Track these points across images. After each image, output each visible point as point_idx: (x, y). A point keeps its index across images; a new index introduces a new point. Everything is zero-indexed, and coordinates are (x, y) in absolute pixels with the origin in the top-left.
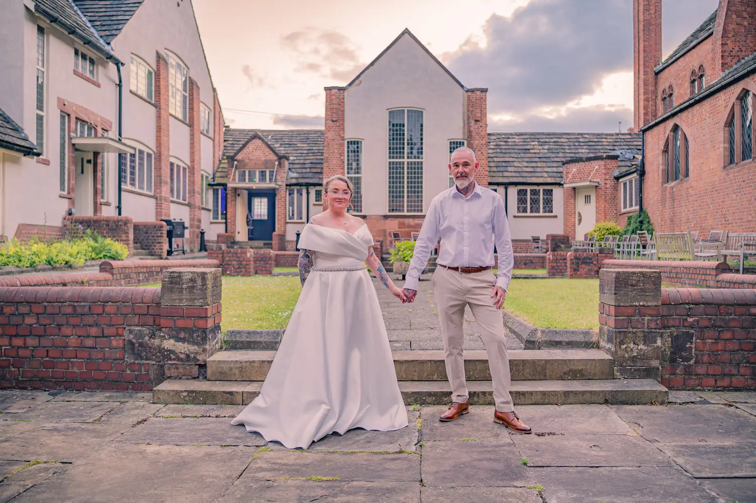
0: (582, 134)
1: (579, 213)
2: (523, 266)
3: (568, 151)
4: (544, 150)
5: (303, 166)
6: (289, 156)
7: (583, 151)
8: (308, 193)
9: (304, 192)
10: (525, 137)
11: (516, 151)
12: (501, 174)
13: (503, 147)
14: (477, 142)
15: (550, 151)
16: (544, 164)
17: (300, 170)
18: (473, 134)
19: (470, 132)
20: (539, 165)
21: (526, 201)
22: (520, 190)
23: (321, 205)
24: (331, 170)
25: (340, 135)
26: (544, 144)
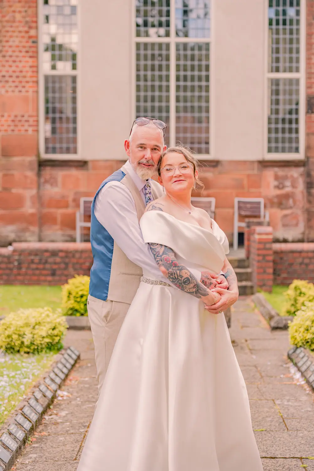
24: (7, 58)
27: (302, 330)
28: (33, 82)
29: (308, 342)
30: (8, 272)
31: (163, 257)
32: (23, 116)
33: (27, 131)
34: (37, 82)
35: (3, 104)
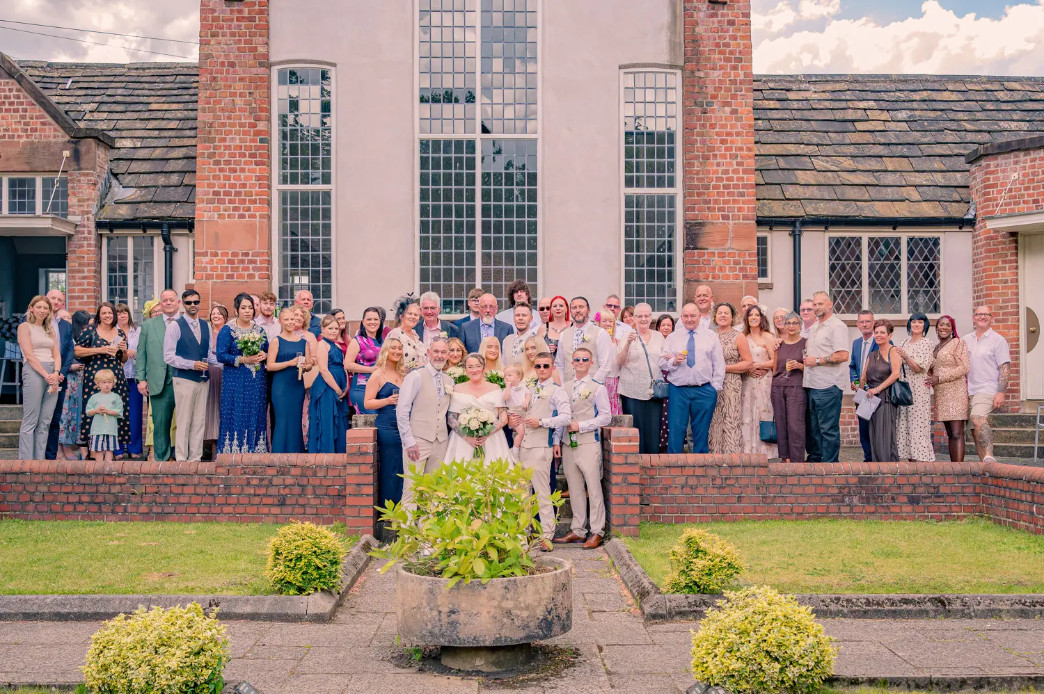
0: (1000, 80)
1: (1030, 312)
2: (907, 508)
3: (968, 126)
4: (897, 125)
5: (159, 166)
6: (113, 139)
7: (1014, 125)
8: (170, 252)
10: (838, 86)
11: (814, 125)
12: (778, 193)
13: (775, 115)
14: (716, 75)
15: (914, 125)
16: (904, 164)
17: (147, 180)
18: (706, 47)
19: (693, 40)
20: (890, 164)
21: (859, 276)
22: (838, 242)
24: (223, 166)
25: (254, 50)
26: (892, 106)
27: (720, 650)
28: (264, 202)
29: (733, 676)
30: (209, 499)
32: (247, 254)
34: (269, 203)
35: (217, 235)
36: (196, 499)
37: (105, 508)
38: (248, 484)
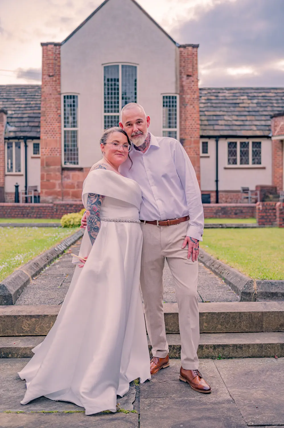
2: (234, 216)
3: (275, 105)
4: (252, 104)
5: (21, 120)
6: (7, 111)
8: (26, 146)
9: (22, 145)
10: (235, 91)
11: (226, 105)
12: (211, 127)
13: (214, 101)
14: (188, 96)
15: (259, 105)
16: (253, 118)
17: (18, 124)
18: (186, 88)
19: (182, 86)
20: (248, 118)
21: (236, 154)
22: (230, 143)
23: (39, 158)
24: (48, 123)
25: (56, 90)
26: (252, 98)
28: (59, 133)
30: (52, 213)
31: (93, 205)
32: (55, 148)
33: (56, 155)
35: (47, 143)
36: (49, 213)
37: (25, 216)
38: (62, 209)
